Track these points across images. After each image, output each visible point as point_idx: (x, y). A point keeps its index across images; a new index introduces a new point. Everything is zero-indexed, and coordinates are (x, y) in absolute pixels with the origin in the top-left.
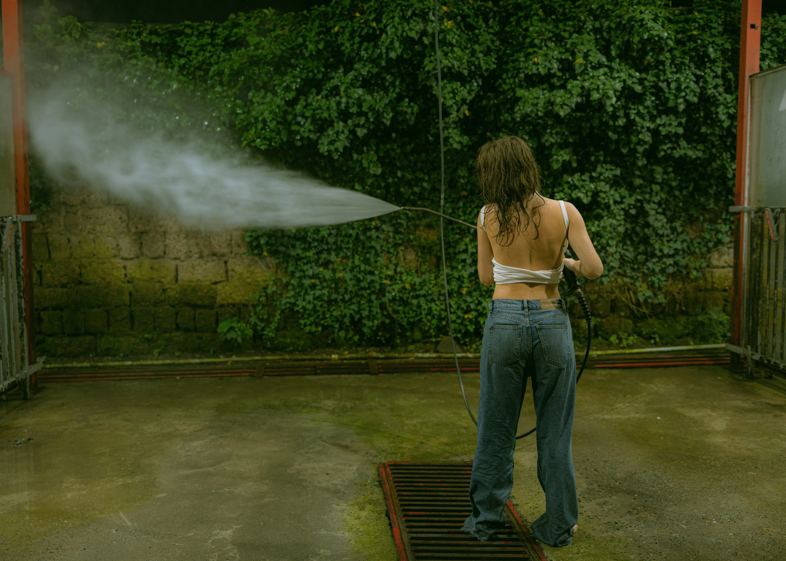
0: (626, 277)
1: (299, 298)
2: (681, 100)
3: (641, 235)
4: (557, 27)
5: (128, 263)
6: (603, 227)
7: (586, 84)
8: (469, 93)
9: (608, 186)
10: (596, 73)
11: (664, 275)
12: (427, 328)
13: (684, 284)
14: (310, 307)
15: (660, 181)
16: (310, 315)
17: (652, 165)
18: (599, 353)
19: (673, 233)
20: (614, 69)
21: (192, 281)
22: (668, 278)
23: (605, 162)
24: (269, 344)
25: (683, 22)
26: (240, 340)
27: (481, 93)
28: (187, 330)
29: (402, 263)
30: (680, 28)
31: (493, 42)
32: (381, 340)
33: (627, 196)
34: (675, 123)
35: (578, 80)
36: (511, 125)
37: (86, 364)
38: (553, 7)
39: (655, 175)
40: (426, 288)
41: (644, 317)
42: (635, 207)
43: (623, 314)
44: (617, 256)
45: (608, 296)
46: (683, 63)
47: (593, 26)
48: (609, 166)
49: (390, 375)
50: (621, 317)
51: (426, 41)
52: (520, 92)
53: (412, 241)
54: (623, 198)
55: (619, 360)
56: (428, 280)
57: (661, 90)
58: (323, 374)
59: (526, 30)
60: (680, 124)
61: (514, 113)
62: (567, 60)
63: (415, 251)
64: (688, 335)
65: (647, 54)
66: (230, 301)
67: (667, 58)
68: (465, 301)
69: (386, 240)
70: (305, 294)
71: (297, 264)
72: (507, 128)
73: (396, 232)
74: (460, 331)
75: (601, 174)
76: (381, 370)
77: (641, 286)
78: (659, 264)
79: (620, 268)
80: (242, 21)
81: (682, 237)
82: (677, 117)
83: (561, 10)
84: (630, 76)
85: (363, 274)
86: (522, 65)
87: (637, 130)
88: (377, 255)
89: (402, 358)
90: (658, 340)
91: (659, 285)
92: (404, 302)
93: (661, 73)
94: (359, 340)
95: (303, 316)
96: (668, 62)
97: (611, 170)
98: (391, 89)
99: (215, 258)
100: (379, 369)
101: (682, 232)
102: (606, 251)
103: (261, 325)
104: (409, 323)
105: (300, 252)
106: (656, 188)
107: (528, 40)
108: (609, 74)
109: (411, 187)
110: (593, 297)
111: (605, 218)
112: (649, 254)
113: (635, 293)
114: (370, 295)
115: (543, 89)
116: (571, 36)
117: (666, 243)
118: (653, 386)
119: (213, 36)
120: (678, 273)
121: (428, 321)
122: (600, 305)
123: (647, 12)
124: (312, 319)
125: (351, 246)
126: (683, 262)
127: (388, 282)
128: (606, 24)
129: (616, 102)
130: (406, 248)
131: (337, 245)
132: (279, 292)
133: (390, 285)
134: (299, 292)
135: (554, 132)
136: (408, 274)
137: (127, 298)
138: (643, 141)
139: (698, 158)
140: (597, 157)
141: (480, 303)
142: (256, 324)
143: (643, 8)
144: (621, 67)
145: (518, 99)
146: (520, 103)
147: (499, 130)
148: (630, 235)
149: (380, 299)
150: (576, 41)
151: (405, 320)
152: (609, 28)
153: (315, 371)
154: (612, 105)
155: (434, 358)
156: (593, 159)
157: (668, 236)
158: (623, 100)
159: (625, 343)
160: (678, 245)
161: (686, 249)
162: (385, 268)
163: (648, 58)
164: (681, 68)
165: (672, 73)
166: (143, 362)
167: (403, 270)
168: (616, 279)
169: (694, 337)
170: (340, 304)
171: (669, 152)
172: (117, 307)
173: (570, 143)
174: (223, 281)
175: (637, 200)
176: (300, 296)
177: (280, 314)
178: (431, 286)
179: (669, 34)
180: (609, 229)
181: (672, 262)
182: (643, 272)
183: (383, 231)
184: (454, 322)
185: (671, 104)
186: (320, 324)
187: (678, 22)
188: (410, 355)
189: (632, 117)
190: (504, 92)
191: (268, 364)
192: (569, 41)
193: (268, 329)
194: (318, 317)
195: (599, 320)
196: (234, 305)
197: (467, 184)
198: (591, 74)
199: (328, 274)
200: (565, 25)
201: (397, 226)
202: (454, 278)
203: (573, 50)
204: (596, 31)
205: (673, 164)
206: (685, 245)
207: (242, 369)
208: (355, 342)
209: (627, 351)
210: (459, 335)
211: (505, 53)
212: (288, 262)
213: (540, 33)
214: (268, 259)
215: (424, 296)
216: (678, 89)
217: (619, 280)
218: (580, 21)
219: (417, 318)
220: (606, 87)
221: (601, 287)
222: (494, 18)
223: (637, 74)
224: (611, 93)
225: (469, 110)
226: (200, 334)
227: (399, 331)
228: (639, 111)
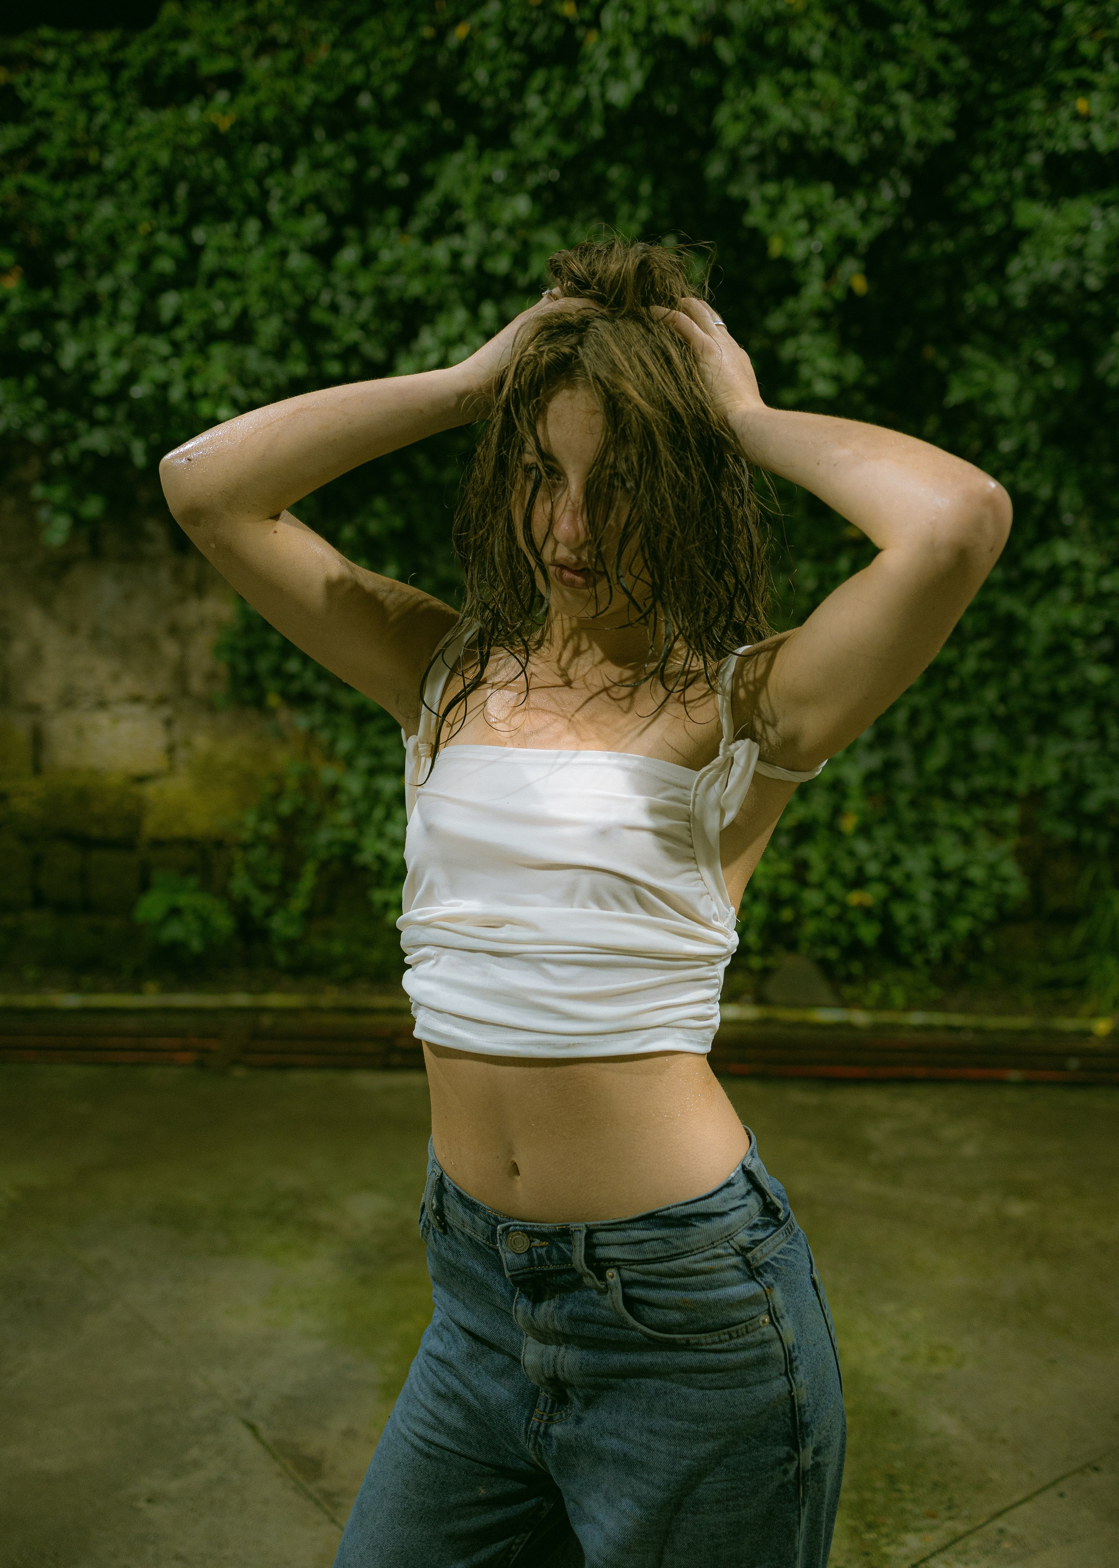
1: (368, 830)
8: (864, 217)
21: (73, 774)
24: (282, 958)
26: (196, 945)
27: (906, 222)
28: (63, 908)
31: (945, 59)
36: (997, 320)
51: (725, 50)
52: (1028, 213)
59: (1055, 14)
61: (1008, 281)
66: (176, 832)
68: (851, 853)
70: (384, 818)
71: (359, 733)
72: (985, 330)
74: (833, 941)
80: (198, 21)
86: (1035, 124)
95: (380, 879)
98: (624, 209)
99: (139, 710)
103: (261, 901)
107: (1059, 47)
115: (1105, 204)
119: (114, 68)
132: (312, 809)
134: (367, 813)
141: (895, 860)
142: (246, 898)
145: (1023, 234)
146: (1025, 248)
147: (962, 337)
155: (753, 1021)
174: (160, 774)
176: (372, 822)
177: (317, 873)
184: (817, 913)
190: (975, 217)
191: (265, 1022)
193: (280, 914)
196: (189, 843)
207: (187, 1035)
210: (832, 953)
211: (982, 93)
212: (336, 727)
214: (282, 714)
225: (869, 274)
226: (98, 920)
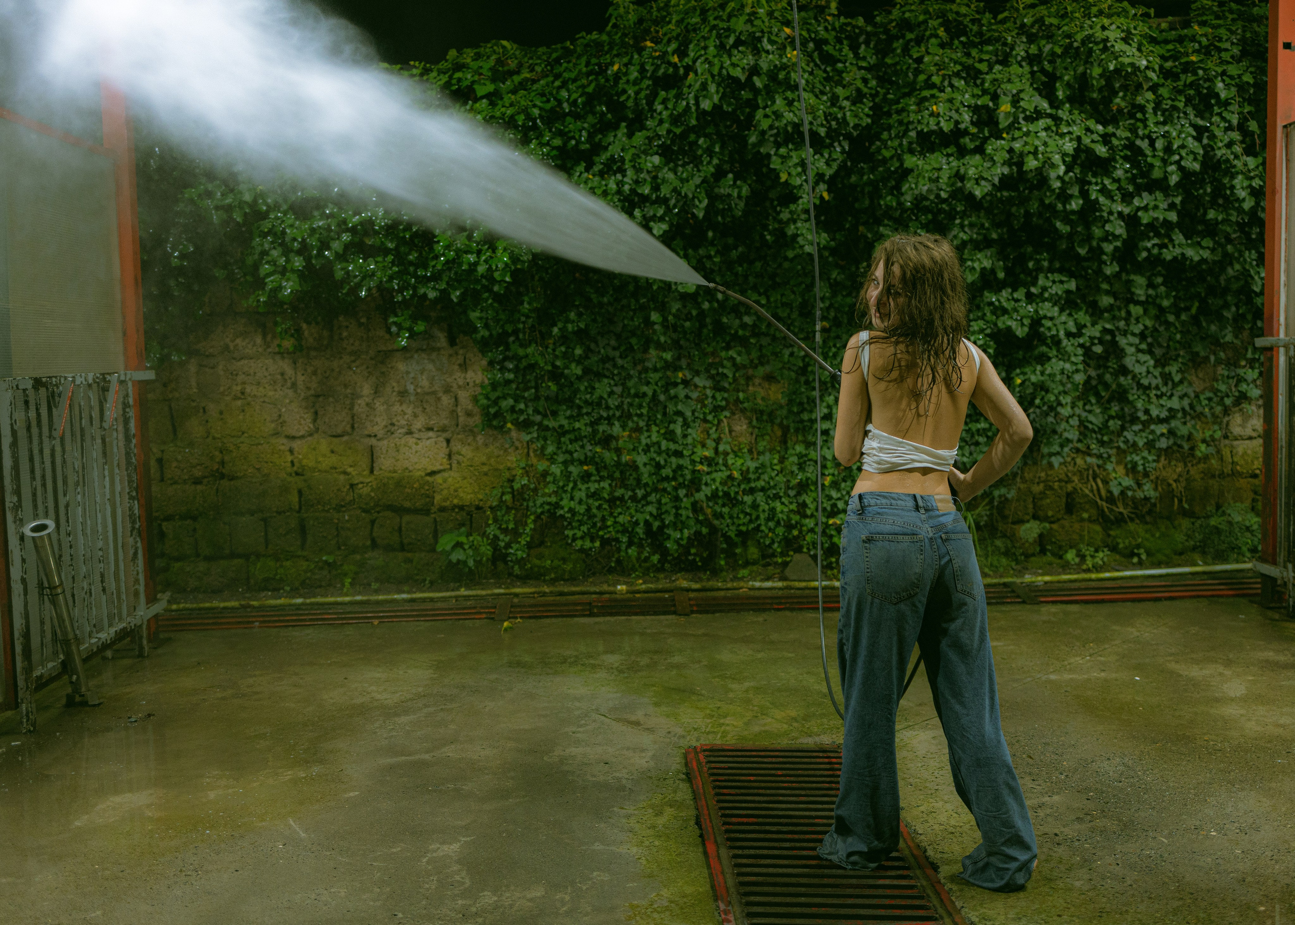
0: (1089, 455)
1: (564, 495)
2: (1172, 168)
3: (1114, 386)
4: (968, 55)
5: (296, 445)
6: (1050, 375)
7: (1017, 145)
8: (828, 164)
9: (1056, 309)
10: (1032, 128)
11: (1153, 451)
12: (767, 543)
13: (1186, 465)
14: (582, 509)
15: (1143, 298)
16: (581, 523)
17: (1128, 273)
18: (1047, 578)
19: (1166, 384)
20: (1061, 119)
21: (395, 472)
22: (1159, 456)
23: (1051, 270)
24: (517, 570)
25: (1175, 41)
26: (471, 563)
27: (849, 164)
28: (389, 548)
29: (726, 437)
30: (1169, 51)
31: (865, 81)
32: (694, 560)
33: (1088, 324)
34: (1163, 205)
35: (1004, 139)
36: (897, 214)
37: (234, 604)
38: (961, 23)
39: (1133, 290)
40: (765, 477)
41: (1120, 521)
42: (1101, 342)
43: (1085, 515)
44: (1075, 422)
45: (1061, 488)
46: (1174, 108)
47: (1027, 52)
48: (1057, 277)
49: (710, 616)
50: (1082, 520)
51: (758, 82)
52: (910, 161)
53: (742, 403)
54: (1080, 327)
55: (1079, 589)
56: (768, 464)
57: (1140, 151)
58: (604, 615)
59: (919, 60)
60: (1172, 206)
61: (902, 194)
62: (986, 107)
63: (746, 418)
64: (1194, 549)
65: (1115, 94)
66: (456, 501)
67: (1148, 101)
68: (830, 498)
69: (701, 401)
70: (573, 489)
71: (559, 443)
72: (890, 218)
73: (717, 388)
75: (1044, 289)
76: (695, 608)
77: (1114, 470)
78: (1144, 434)
79: (1079, 441)
80: (469, 60)
81: (1181, 389)
82: (1167, 196)
83: (975, 28)
84: (1088, 130)
85: (664, 455)
86: (912, 117)
87: (1102, 217)
88: (686, 425)
89: (728, 589)
90: (1144, 557)
91: (1145, 469)
92: (731, 500)
93: (1139, 124)
94: (659, 561)
95: (570, 523)
96: (1150, 107)
97: (1062, 282)
98: (706, 160)
99: (431, 434)
100: (691, 606)
101: (1181, 382)
102: (1057, 414)
103: (504, 539)
104: (740, 533)
105: (565, 422)
106: (1136, 310)
107: (922, 77)
108: (1054, 129)
109: (739, 316)
110: (1037, 489)
111: (1054, 360)
112: (1128, 418)
113: (1106, 482)
114: (676, 489)
115: (948, 155)
116: (991, 68)
117: (1154, 400)
118: (1134, 630)
120: (1175, 448)
121: (770, 529)
122: (1048, 501)
123: (1114, 27)
124: (584, 528)
125: (644, 411)
126: (1184, 431)
127: (705, 468)
128: (1047, 48)
129: (1066, 173)
130: (733, 414)
131: (623, 410)
132: (532, 486)
133: (708, 473)
134: (564, 486)
135: (966, 223)
136: (736, 456)
137: (294, 498)
138: (1113, 234)
139: (1203, 261)
140: (1038, 261)
142: (496, 538)
143: (1106, 22)
144: (1073, 117)
145: (909, 171)
146: (910, 178)
147: (879, 222)
148: (1096, 387)
149: (692, 495)
150: (999, 76)
151: (733, 528)
152: (1053, 53)
153: (590, 611)
154: (1059, 177)
155: (780, 589)
156: (1031, 264)
157: (1157, 388)
158: (1077, 170)
159: (1089, 562)
160: (1175, 403)
161: (1187, 408)
162: (699, 446)
163: (1118, 100)
164: (1171, 115)
165: (1157, 123)
166: (319, 599)
167: (728, 449)
168: (1073, 459)
169: (1204, 553)
170: (629, 503)
171: (1155, 251)
172: (279, 513)
173: (993, 240)
174: (444, 470)
175: (1105, 331)
176: (566, 491)
177: (535, 521)
178: (774, 474)
179: (1148, 61)
180: (1058, 378)
181: (1165, 431)
182: (1118, 448)
183: (696, 386)
184: (812, 530)
185: (1157, 174)
186: (598, 536)
187: (1166, 42)
188: (742, 584)
189: (1093, 197)
190: (885, 161)
191: (516, 600)
192: (989, 77)
193: (515, 546)
194: (595, 524)
195: (1047, 525)
196: (461, 508)
197: (828, 309)
198: (1025, 129)
199: (609, 457)
200: (981, 51)
201: (718, 378)
202: (810, 460)
203: (995, 91)
204: (1031, 59)
205: (1164, 272)
206: (1186, 402)
207: (475, 608)
208: (654, 565)
209: (1093, 576)
211: (885, 99)
212: (545, 439)
213: (940, 66)
214: (514, 434)
215: (763, 489)
216: (1168, 149)
217: (1079, 461)
218: (1005, 44)
219: (752, 526)
220: (1048, 150)
221: (1050, 473)
222: (867, 43)
223: (1100, 128)
224: (1057, 158)
225: (829, 191)
226: (409, 555)
227: (725, 546)
228: (1104, 185)
